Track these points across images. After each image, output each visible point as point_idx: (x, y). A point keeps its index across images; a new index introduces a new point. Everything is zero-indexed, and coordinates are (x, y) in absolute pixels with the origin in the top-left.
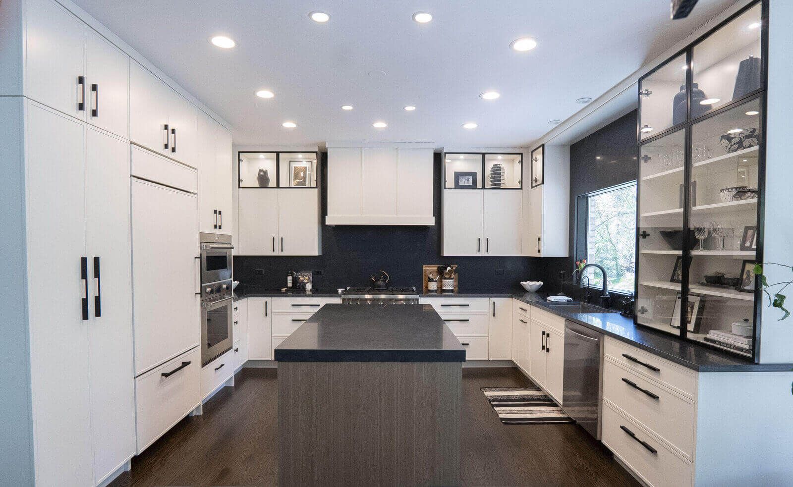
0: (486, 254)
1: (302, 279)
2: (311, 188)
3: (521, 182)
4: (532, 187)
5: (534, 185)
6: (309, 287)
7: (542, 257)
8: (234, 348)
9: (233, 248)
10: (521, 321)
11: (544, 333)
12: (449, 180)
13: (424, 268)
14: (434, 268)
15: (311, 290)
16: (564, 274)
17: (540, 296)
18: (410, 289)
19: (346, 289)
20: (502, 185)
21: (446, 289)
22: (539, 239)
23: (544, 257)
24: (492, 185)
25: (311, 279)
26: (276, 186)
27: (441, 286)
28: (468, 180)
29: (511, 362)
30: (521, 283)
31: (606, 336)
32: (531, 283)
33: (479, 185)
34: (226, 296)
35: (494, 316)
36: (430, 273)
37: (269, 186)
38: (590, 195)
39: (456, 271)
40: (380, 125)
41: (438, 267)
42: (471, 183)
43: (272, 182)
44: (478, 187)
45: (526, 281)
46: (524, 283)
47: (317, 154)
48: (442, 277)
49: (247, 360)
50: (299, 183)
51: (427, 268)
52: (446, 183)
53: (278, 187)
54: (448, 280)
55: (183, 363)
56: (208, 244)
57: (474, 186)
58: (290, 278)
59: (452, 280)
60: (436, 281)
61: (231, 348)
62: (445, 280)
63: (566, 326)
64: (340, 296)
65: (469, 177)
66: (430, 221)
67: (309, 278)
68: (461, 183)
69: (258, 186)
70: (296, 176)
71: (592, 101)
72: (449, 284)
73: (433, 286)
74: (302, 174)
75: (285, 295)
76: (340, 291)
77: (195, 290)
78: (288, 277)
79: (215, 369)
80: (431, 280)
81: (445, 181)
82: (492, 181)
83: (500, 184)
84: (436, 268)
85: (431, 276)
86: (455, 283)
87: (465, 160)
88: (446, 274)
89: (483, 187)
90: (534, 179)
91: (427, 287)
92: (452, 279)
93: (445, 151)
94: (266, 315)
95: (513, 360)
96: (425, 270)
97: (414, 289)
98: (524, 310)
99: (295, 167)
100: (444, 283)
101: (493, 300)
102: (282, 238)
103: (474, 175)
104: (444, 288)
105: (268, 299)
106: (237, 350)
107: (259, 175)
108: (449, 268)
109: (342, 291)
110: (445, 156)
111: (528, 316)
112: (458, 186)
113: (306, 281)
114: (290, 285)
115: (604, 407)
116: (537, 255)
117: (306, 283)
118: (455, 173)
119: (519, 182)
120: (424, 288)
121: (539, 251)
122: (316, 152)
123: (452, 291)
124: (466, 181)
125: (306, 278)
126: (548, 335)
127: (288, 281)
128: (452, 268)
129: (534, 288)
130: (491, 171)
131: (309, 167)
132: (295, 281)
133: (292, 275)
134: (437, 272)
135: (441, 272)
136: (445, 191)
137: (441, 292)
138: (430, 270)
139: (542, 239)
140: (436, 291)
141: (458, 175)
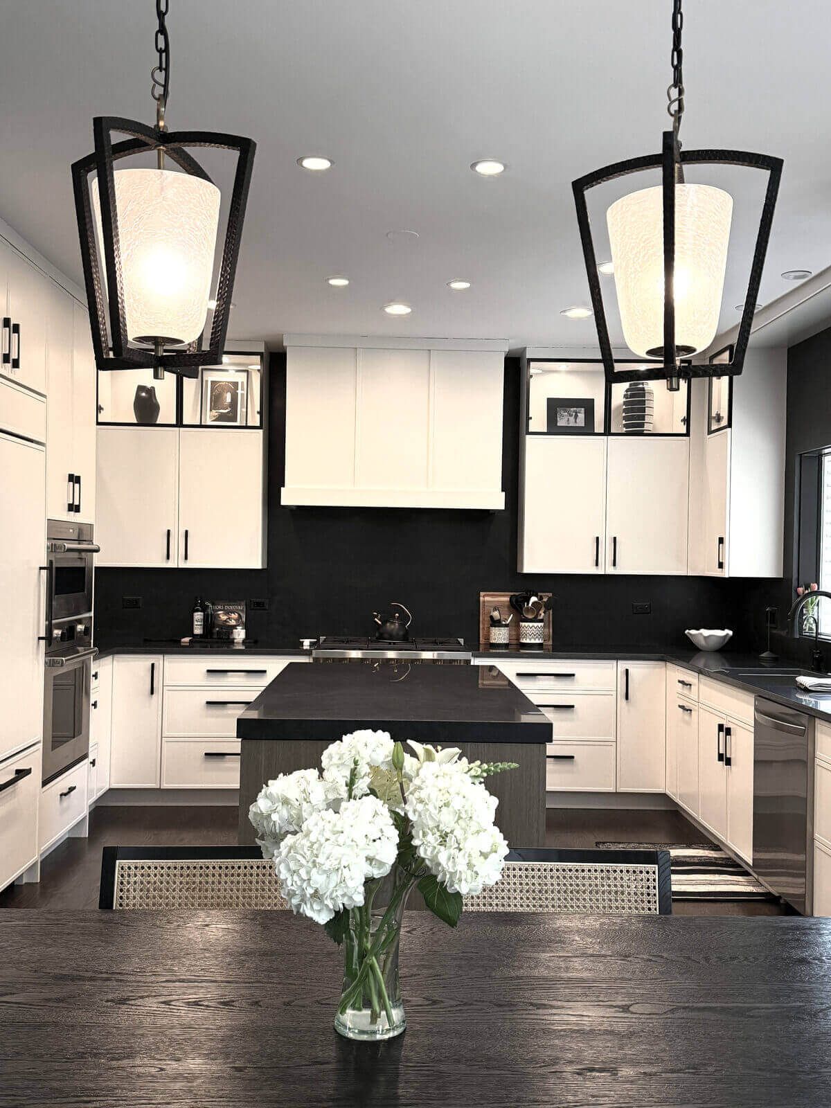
0: (611, 571)
1: (224, 618)
2: (246, 427)
3: (687, 421)
4: (710, 432)
5: (714, 427)
6: (240, 634)
7: (727, 576)
8: (90, 759)
9: (97, 551)
10: (682, 707)
11: (721, 727)
12: (538, 416)
13: (481, 598)
14: (504, 599)
15: (244, 642)
16: (773, 614)
17: (725, 658)
18: (452, 640)
19: (319, 640)
20: (647, 427)
21: (528, 641)
22: (721, 540)
23: (730, 578)
24: (626, 426)
25: (244, 619)
26: (174, 422)
27: (518, 637)
28: (576, 417)
29: (664, 797)
30: (687, 631)
31: (817, 721)
32: (705, 632)
33: (599, 427)
34: (80, 649)
35: (627, 698)
36: (495, 609)
37: (158, 422)
38: (826, 451)
39: (548, 607)
40: (398, 309)
41: (511, 597)
42: (581, 421)
43: (167, 413)
44: (596, 431)
45: (698, 629)
46: (693, 632)
47: (262, 359)
48: (520, 617)
49: (107, 787)
50: (221, 417)
51: (487, 599)
52: (530, 421)
53: (179, 423)
54: (531, 624)
55: (18, 772)
56: (59, 542)
57: (587, 430)
58: (198, 616)
59: (540, 624)
60: (506, 626)
61: (85, 756)
62: (526, 624)
63: (757, 710)
64: (307, 653)
65: (578, 409)
66: (496, 501)
67: (240, 616)
68: (561, 423)
69: (135, 421)
70: (216, 401)
71: (811, 276)
72: (533, 632)
73: (500, 635)
74: (228, 398)
75: (191, 650)
76: (307, 643)
77: (38, 632)
78: (196, 614)
79: (61, 795)
80: (496, 623)
81: (528, 418)
82: (625, 418)
83: (642, 425)
84: (507, 599)
85: (496, 614)
86: (547, 630)
87: (570, 372)
88: (528, 610)
89: (607, 432)
90: (714, 414)
91: (488, 637)
92: (541, 621)
93: (528, 356)
94: (152, 693)
95: (668, 792)
96: (484, 602)
97: (461, 641)
98: (687, 685)
99: (212, 382)
100: (523, 631)
101: (623, 665)
102: (187, 532)
103: (588, 405)
104: (524, 641)
105: (157, 659)
106: (93, 763)
107: (138, 397)
108: (534, 599)
109: (312, 644)
110: (529, 364)
111: (696, 698)
112: (553, 429)
113: (233, 622)
114: (198, 630)
115: (817, 853)
116: (717, 573)
117: (234, 627)
118: (549, 400)
119: (684, 420)
120: (482, 640)
121: (721, 565)
122: (260, 354)
123: (540, 646)
124: (572, 419)
125: (234, 619)
126: (728, 732)
127: (196, 623)
128: (541, 598)
129: (713, 644)
130: (625, 396)
131: (242, 383)
132: (209, 623)
133: (204, 609)
134: (508, 607)
135: (517, 606)
136: (528, 437)
137: (517, 649)
138: (494, 601)
139: (726, 541)
140: (506, 646)
141: (555, 406)
